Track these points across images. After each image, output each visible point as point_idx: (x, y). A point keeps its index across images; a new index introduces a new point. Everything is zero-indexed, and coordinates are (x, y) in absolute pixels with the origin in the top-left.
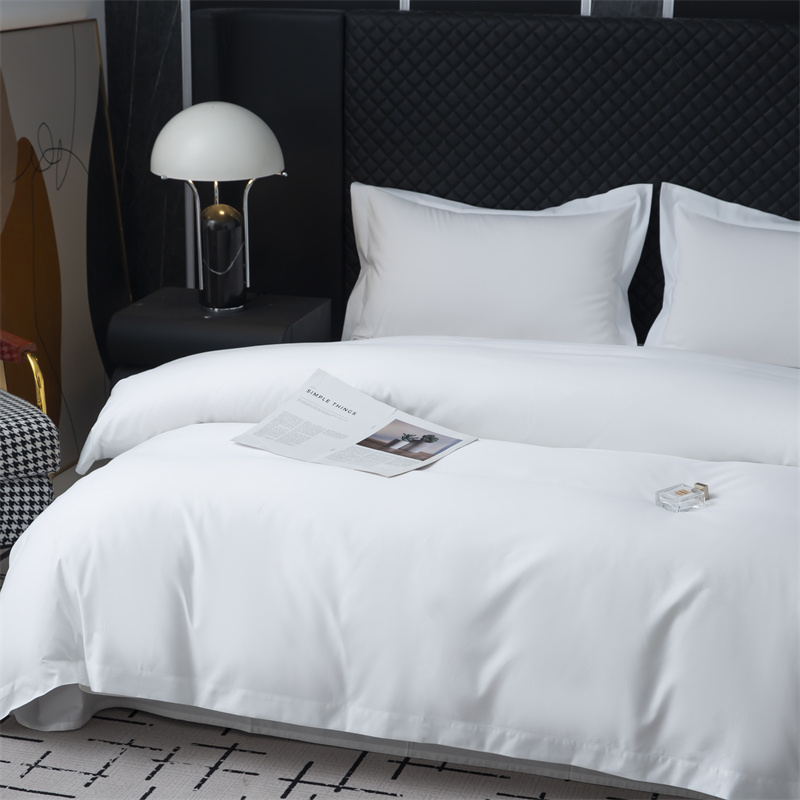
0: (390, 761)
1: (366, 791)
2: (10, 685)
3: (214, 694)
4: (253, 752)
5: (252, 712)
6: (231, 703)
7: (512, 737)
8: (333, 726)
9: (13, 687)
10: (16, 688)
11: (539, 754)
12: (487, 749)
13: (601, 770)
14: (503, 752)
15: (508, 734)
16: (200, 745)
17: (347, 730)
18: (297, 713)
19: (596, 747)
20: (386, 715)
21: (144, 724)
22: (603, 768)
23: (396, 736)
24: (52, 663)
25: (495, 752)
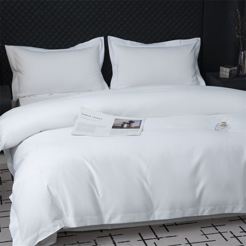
0: (160, 227)
1: (167, 237)
2: (37, 233)
3: (110, 219)
4: (118, 235)
5: (125, 221)
6: (117, 220)
7: (207, 209)
8: (151, 219)
9: (38, 233)
10: (39, 234)
11: (216, 212)
12: (199, 215)
13: (234, 212)
14: (204, 214)
15: (206, 208)
16: (100, 237)
17: (156, 220)
18: (140, 218)
19: (232, 206)
20: (169, 212)
21: (73, 235)
22: (235, 212)
23: (173, 217)
24: (56, 221)
25: (202, 215)
